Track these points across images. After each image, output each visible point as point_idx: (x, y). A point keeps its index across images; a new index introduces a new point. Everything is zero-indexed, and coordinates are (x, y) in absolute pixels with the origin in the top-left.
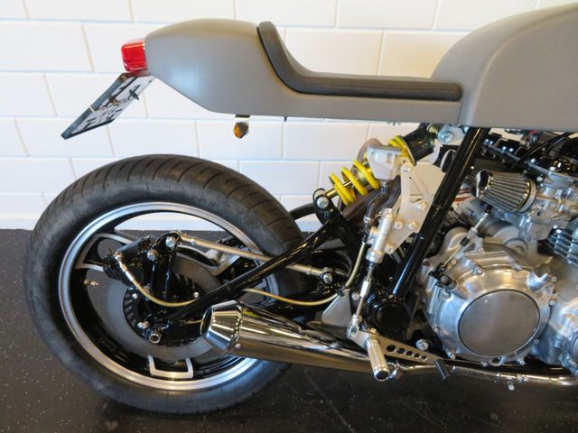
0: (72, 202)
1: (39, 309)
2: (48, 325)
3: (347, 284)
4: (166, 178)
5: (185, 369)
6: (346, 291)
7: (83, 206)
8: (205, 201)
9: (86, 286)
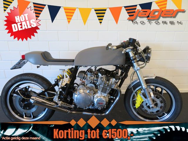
1: (3, 102)
2: (4, 106)
4: (28, 76)
5: (31, 117)
7: (13, 82)
9: (12, 99)
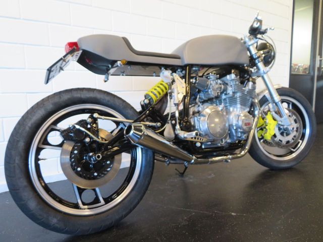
0: (44, 105)
3: (169, 119)
6: (170, 122)
8: (106, 100)
